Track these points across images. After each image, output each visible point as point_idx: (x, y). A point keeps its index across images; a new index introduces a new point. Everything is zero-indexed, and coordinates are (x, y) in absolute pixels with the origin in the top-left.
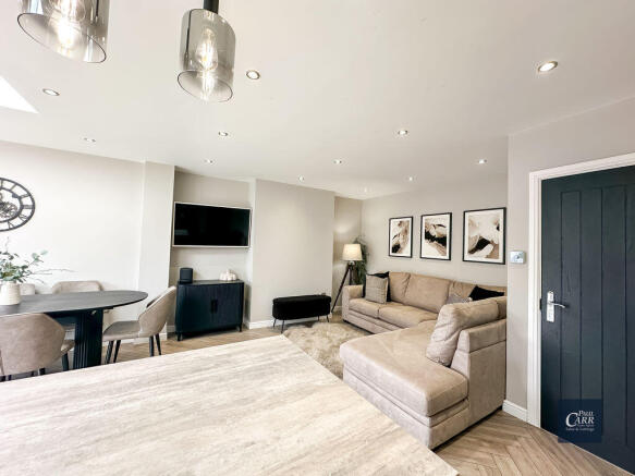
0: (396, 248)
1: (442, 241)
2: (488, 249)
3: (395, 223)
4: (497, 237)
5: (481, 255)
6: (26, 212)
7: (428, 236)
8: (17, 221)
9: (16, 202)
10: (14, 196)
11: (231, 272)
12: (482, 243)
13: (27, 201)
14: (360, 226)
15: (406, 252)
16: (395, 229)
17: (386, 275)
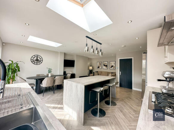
0: (99, 67)
1: (106, 66)
2: (113, 67)
3: (98, 63)
4: (114, 65)
5: (112, 68)
6: (41, 61)
7: (104, 65)
8: (40, 63)
9: (40, 59)
10: (40, 58)
11: (72, 72)
12: (112, 66)
13: (42, 59)
14: (91, 63)
15: (100, 68)
16: (98, 64)
17: (97, 72)
